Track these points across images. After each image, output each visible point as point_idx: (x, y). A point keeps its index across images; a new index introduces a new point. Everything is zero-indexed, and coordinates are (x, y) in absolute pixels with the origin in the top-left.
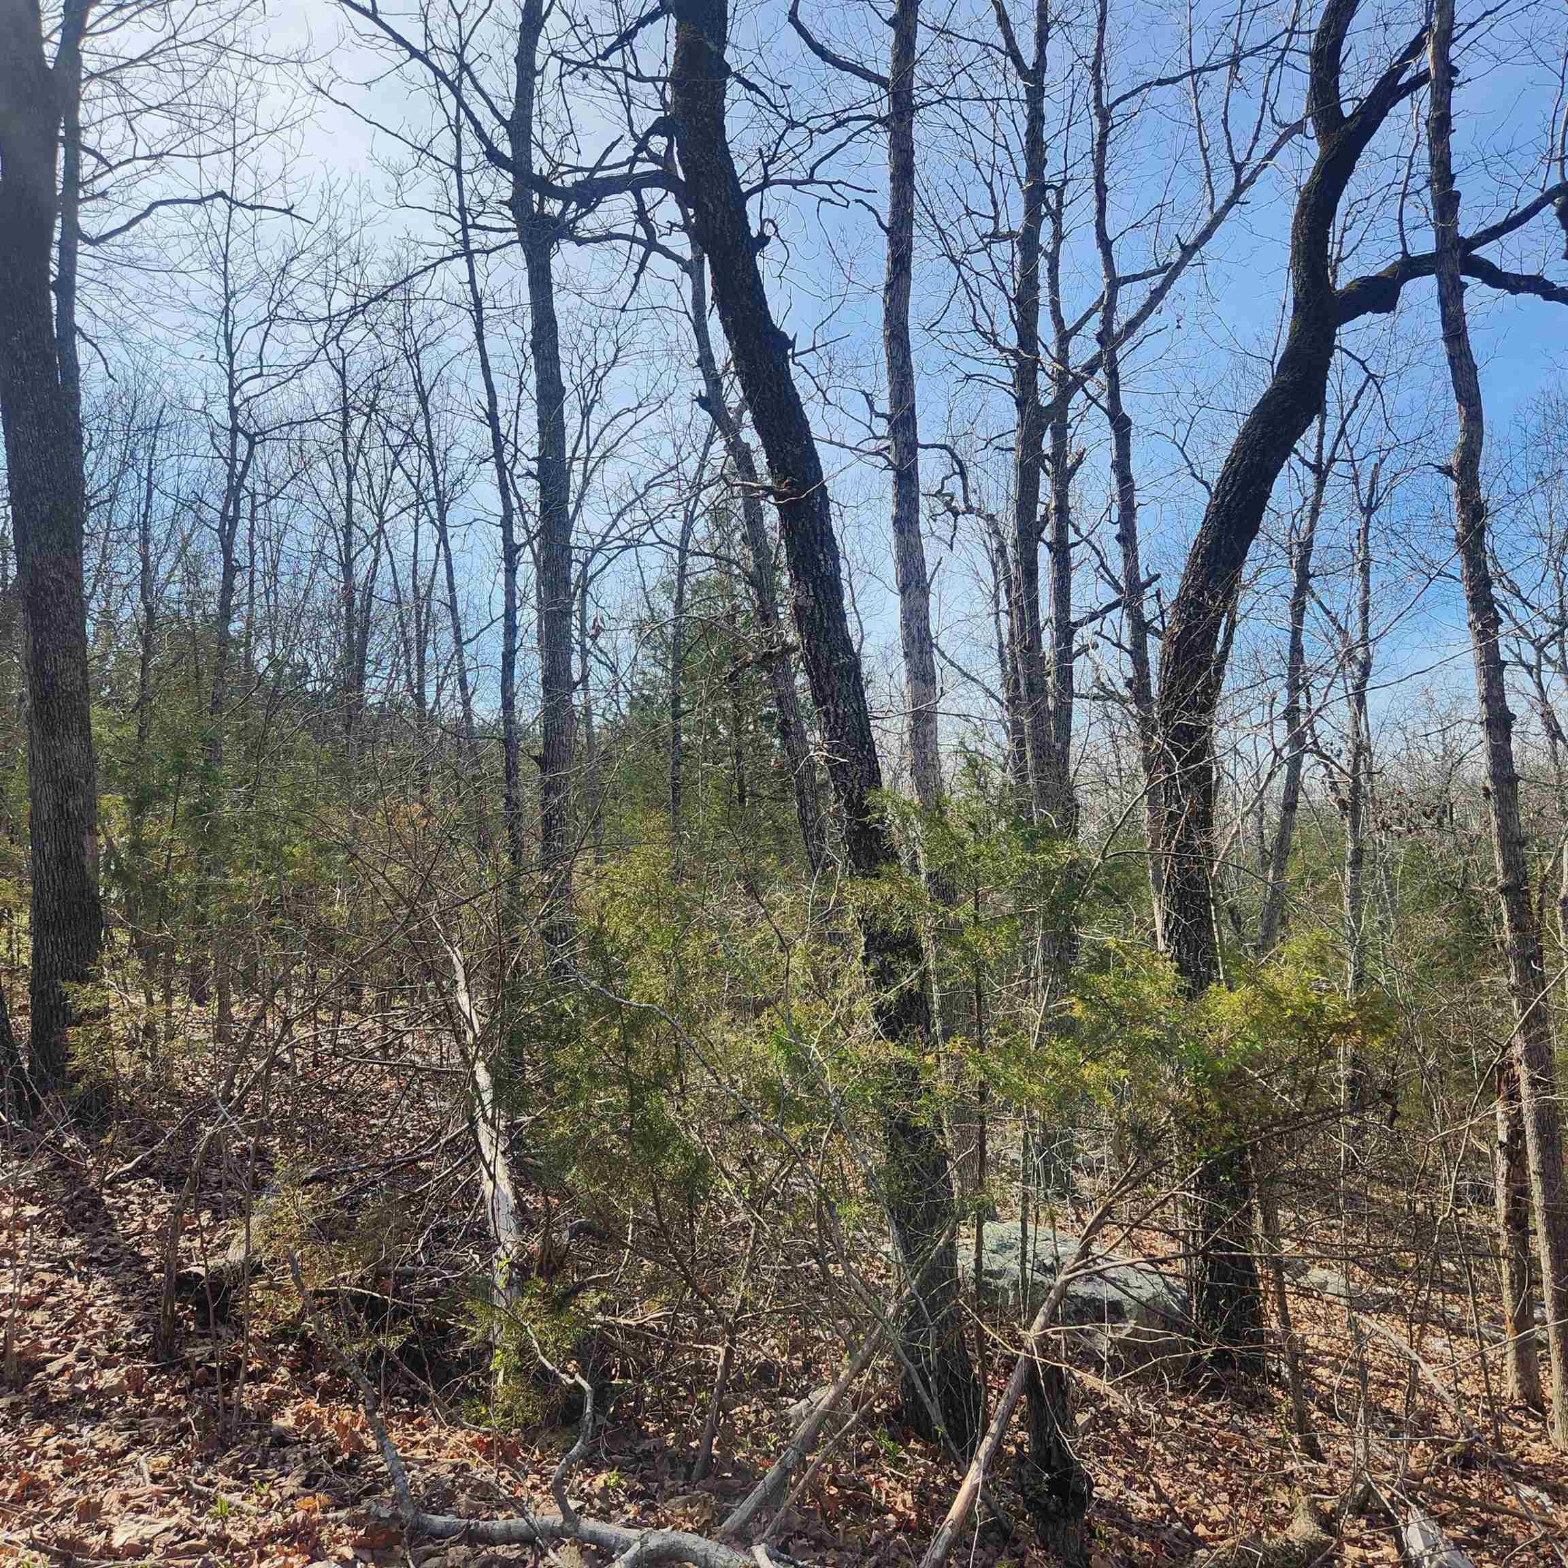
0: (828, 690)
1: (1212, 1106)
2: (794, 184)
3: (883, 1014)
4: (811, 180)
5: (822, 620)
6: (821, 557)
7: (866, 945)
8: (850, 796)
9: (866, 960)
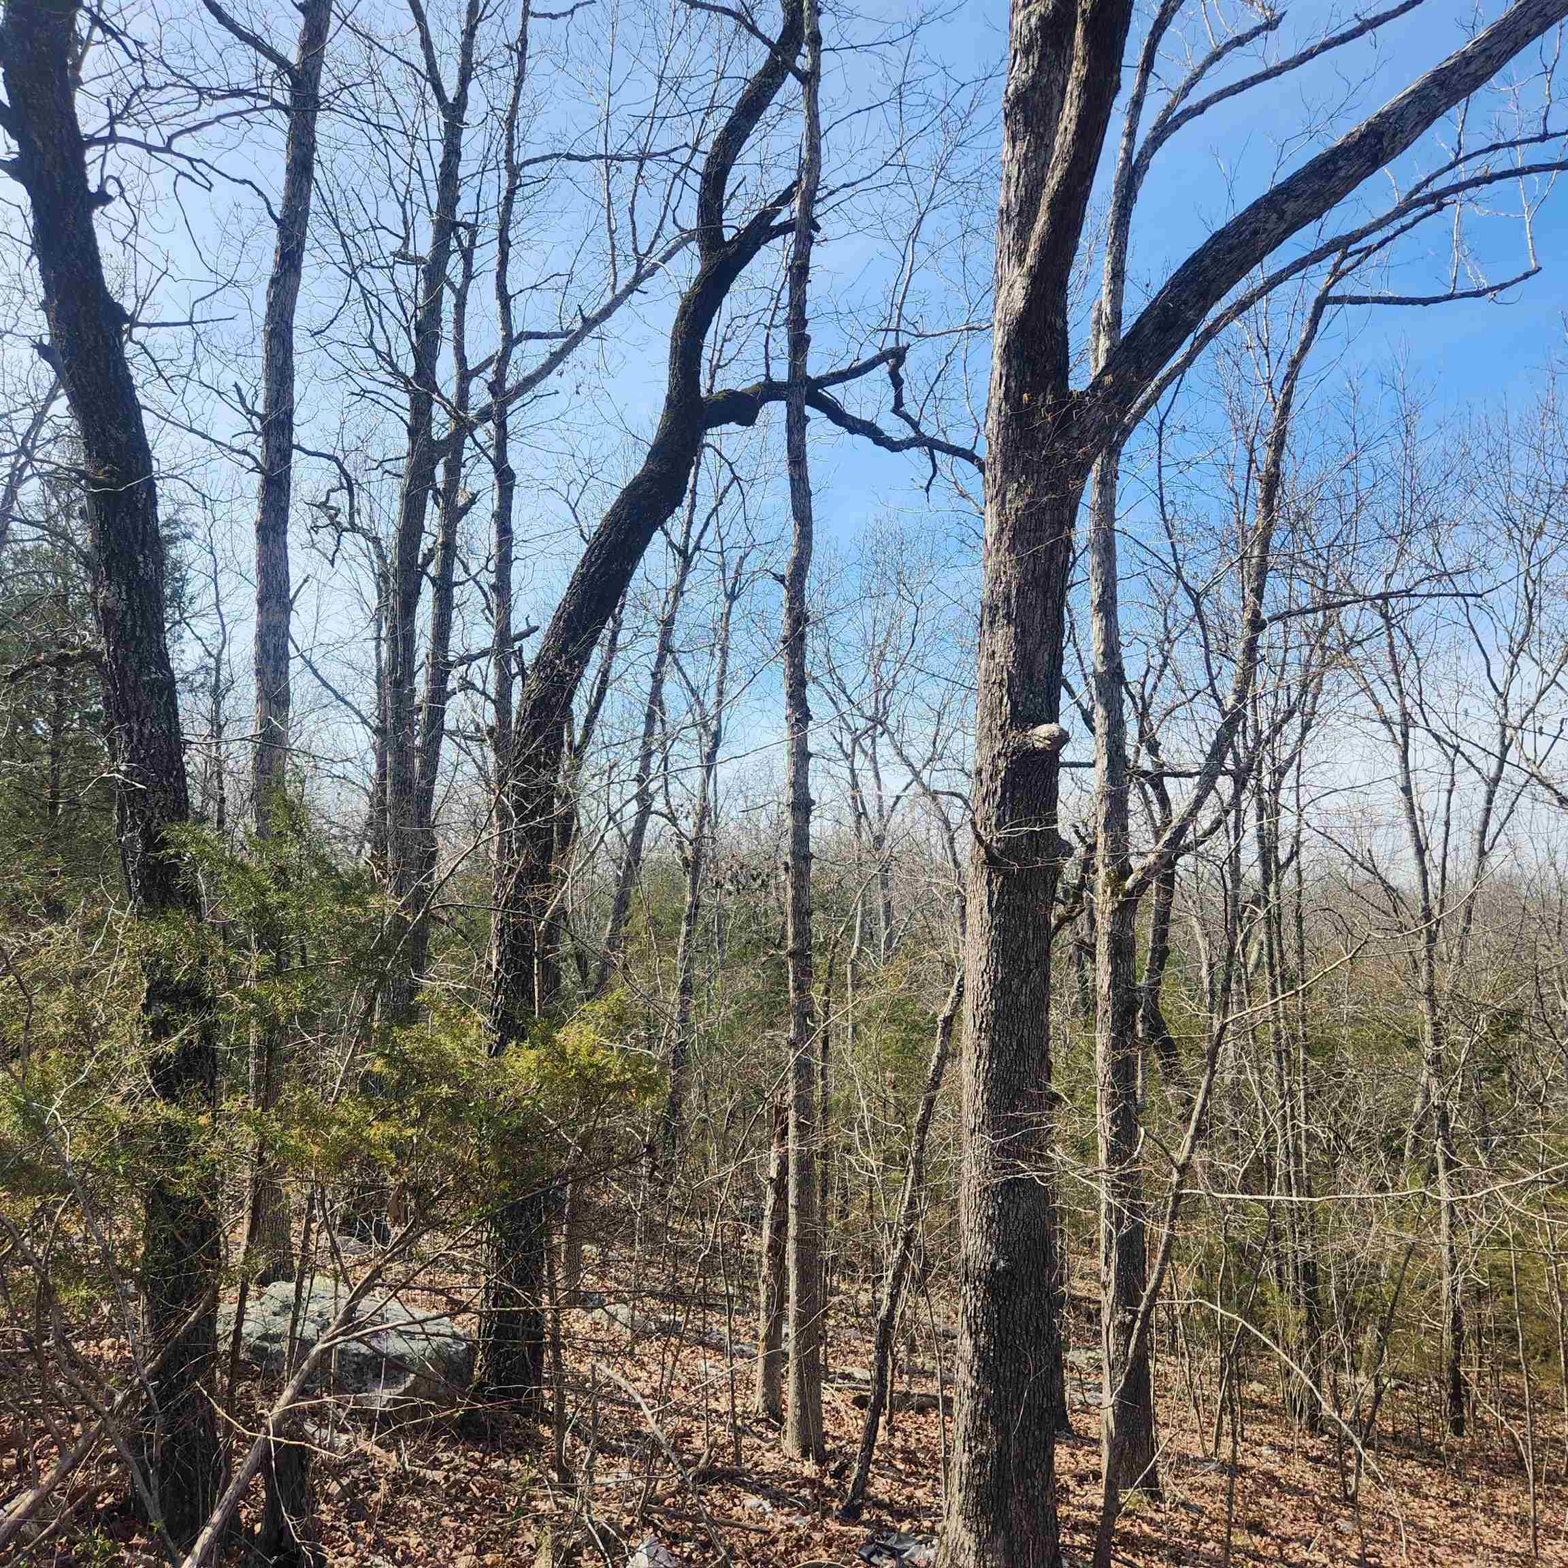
0: (133, 706)
1: (491, 1164)
2: (150, 149)
3: (160, 1068)
4: (167, 149)
5: (134, 631)
6: (140, 558)
7: (149, 991)
8: (148, 825)
9: (146, 1008)
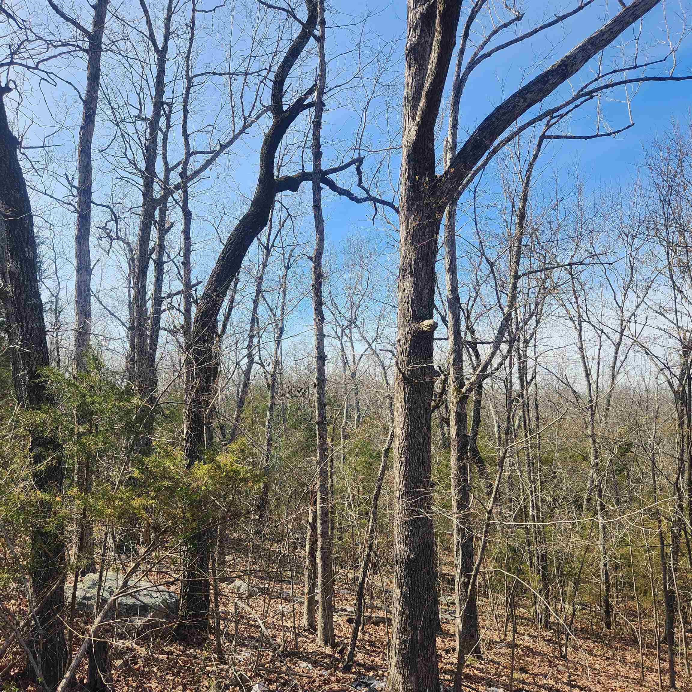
0: (24, 315)
2: (28, 68)
3: (37, 477)
4: (36, 68)
5: (24, 281)
6: (26, 250)
7: (32, 442)
8: (31, 368)
9: (31, 450)
